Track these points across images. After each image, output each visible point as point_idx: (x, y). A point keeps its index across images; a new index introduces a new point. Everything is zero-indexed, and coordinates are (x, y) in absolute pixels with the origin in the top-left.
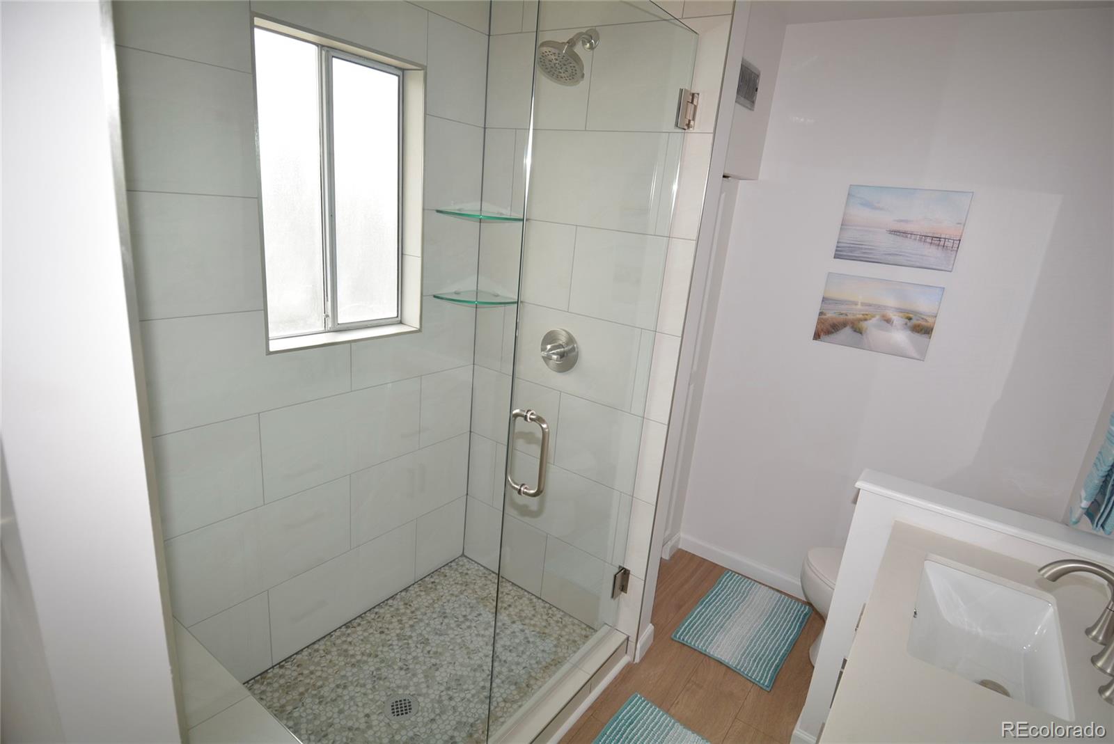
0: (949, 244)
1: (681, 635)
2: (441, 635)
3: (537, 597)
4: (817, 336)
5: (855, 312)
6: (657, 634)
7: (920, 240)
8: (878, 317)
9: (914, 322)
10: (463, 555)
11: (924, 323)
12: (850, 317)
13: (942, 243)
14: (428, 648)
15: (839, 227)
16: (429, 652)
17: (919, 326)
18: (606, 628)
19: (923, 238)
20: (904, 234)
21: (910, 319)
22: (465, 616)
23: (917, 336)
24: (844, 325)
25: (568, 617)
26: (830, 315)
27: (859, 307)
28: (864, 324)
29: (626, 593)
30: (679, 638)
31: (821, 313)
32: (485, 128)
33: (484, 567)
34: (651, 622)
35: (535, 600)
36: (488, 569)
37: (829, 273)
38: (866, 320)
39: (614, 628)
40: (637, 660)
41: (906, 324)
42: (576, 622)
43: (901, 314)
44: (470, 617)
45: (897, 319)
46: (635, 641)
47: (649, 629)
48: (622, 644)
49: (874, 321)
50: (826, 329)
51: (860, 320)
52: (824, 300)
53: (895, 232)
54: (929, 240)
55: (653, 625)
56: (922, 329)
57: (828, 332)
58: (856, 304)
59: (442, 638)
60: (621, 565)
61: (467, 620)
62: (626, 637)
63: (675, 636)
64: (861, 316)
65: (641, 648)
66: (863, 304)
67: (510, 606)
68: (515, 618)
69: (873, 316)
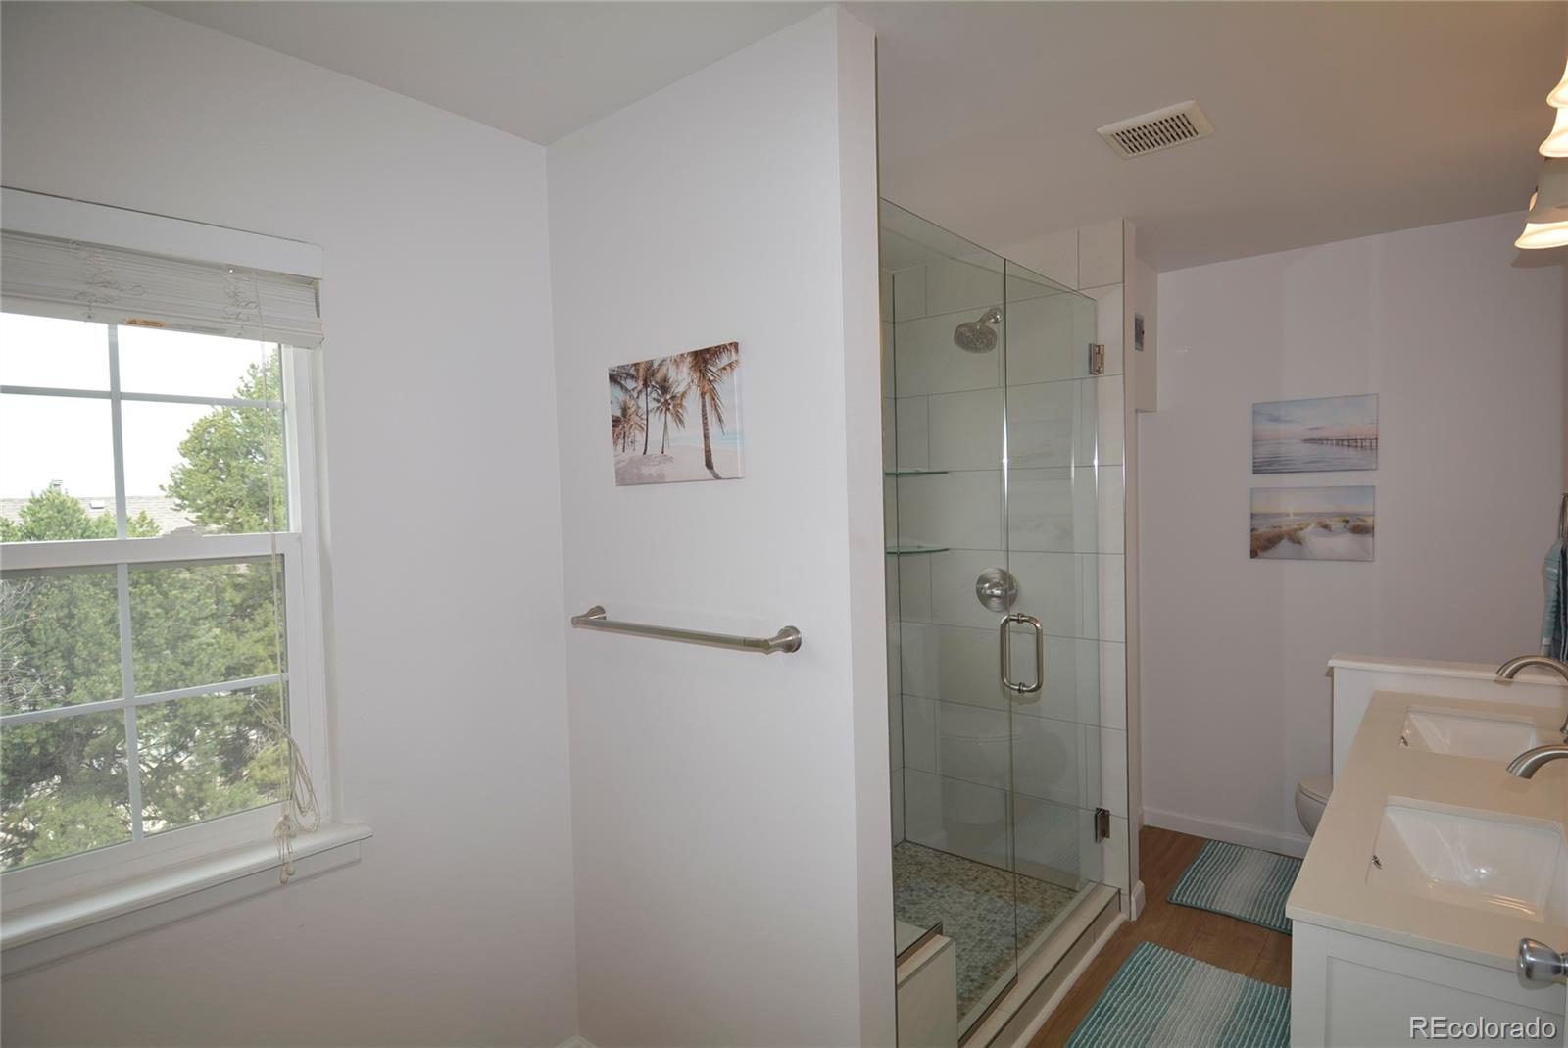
0: (1367, 444)
1: (1178, 896)
2: (915, 904)
3: (1003, 870)
4: (1254, 554)
5: (1288, 524)
6: (1148, 893)
7: (1337, 444)
8: (1313, 525)
9: (1352, 523)
10: (905, 840)
11: (1362, 523)
12: (1285, 529)
13: (1360, 444)
14: (908, 915)
15: (1251, 444)
16: (910, 917)
17: (1359, 526)
18: (1091, 886)
19: (1339, 442)
20: (1320, 441)
21: (1347, 521)
22: (933, 889)
23: (1358, 537)
24: (1279, 538)
25: (1044, 884)
26: (1262, 530)
27: (1291, 517)
28: (1301, 534)
29: (1108, 837)
30: (1176, 900)
31: (1253, 530)
32: (895, 399)
33: (934, 849)
34: (1140, 879)
35: (1002, 873)
36: (938, 851)
37: (1252, 490)
38: (1302, 529)
39: (1101, 884)
40: (1134, 918)
41: (1345, 527)
42: (1055, 887)
43: (1337, 518)
44: (938, 889)
45: (1336, 524)
46: (1127, 892)
47: (1139, 886)
48: (1113, 898)
49: (1310, 529)
50: (1262, 545)
51: (1296, 530)
52: (1253, 516)
53: (1307, 441)
54: (1346, 443)
55: (1143, 882)
56: (1362, 530)
57: (1266, 548)
58: (1288, 515)
59: (918, 906)
60: (1098, 806)
61: (937, 891)
62: (1117, 890)
63: (1171, 899)
64: (1295, 527)
65: (1137, 902)
66: (1295, 514)
67: (977, 878)
68: (988, 887)
69: (1309, 525)
